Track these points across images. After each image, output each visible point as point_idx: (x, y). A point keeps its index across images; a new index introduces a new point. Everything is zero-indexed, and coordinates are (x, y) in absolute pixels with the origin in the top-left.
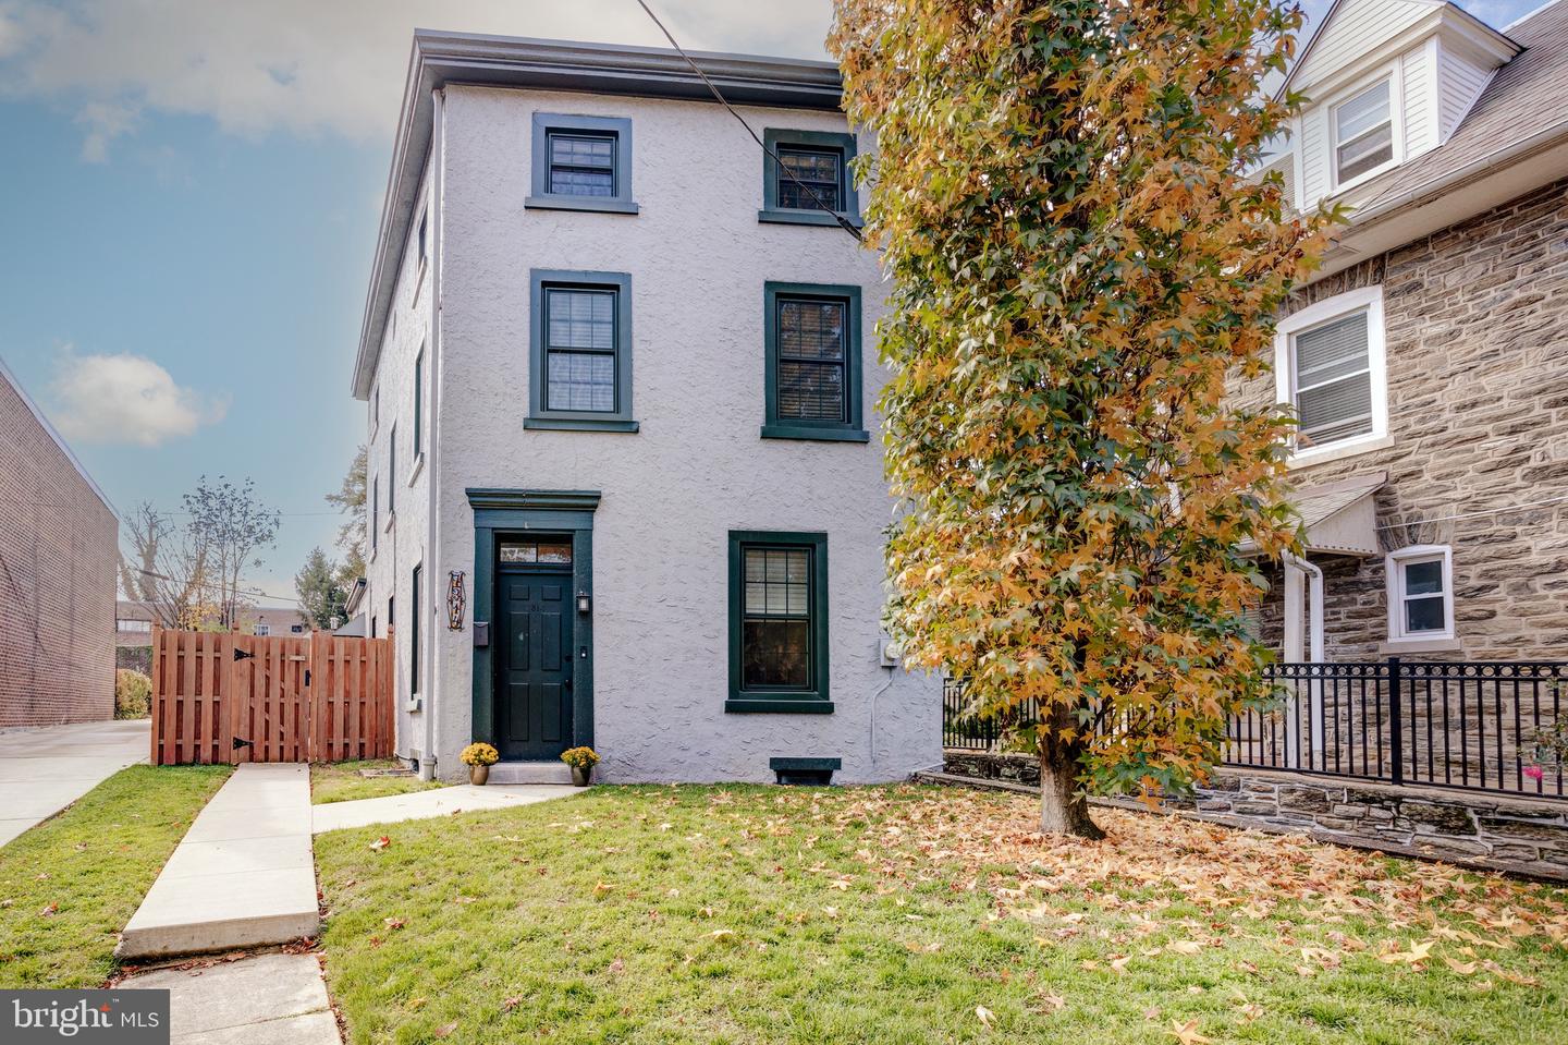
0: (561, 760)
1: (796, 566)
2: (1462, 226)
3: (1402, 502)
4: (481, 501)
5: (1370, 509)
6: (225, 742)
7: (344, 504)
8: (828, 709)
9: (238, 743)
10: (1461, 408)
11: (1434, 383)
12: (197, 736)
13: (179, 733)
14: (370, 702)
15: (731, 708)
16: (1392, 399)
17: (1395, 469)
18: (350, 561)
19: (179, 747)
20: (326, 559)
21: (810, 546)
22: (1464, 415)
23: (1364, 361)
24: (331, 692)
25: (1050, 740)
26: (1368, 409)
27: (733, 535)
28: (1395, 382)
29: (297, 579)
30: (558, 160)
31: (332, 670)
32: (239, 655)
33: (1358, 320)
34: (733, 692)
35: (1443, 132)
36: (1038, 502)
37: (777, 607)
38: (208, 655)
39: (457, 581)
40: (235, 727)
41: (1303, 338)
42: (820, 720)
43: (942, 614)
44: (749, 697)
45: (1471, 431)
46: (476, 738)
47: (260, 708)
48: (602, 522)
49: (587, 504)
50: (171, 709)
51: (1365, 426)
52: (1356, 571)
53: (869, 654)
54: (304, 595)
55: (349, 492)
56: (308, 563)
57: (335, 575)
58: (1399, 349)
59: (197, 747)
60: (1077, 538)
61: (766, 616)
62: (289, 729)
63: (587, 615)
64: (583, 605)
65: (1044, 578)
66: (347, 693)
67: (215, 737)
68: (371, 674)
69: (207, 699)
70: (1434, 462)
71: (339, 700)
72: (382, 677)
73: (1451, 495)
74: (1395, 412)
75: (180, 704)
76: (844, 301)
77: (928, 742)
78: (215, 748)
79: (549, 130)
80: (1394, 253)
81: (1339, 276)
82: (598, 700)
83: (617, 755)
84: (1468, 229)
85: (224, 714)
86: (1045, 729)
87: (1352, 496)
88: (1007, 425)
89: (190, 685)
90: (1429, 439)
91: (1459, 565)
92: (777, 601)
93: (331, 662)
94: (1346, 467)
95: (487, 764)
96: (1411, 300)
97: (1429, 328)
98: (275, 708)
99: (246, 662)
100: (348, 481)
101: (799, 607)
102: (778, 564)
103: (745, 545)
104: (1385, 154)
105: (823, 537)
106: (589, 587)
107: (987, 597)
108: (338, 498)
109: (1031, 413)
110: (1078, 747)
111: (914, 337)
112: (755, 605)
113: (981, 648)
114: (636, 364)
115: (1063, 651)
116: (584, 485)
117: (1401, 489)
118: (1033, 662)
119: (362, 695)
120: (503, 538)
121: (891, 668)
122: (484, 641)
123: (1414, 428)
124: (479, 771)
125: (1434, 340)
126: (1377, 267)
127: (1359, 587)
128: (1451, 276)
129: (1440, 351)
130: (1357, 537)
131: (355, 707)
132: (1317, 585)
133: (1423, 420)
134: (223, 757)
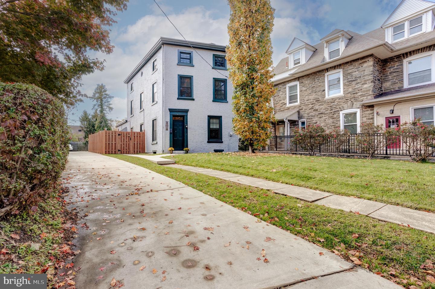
0: (184, 150)
1: (217, 121)
2: (308, 75)
3: (301, 113)
4: (171, 110)
5: (297, 113)
6: (117, 150)
7: (93, 99)
8: (222, 142)
9: (119, 150)
10: (307, 100)
11: (304, 96)
12: (112, 149)
13: (109, 149)
14: (141, 143)
15: (208, 142)
16: (300, 98)
17: (300, 108)
18: (94, 113)
19: (109, 151)
20: (87, 113)
21: (219, 118)
22: (307, 101)
23: (297, 92)
24: (134, 142)
25: (250, 142)
26: (297, 99)
27: (208, 116)
28: (300, 96)
29: (79, 118)
30: (181, 57)
31: (134, 138)
32: (119, 135)
33: (296, 85)
34: (208, 139)
35: (305, 61)
36: (248, 117)
37: (215, 127)
38: (114, 135)
39: (167, 123)
40: (119, 147)
41: (290, 87)
42: (221, 144)
43: (239, 129)
44: (210, 140)
45: (308, 104)
46: (170, 147)
47: (123, 144)
48: (189, 114)
49: (187, 111)
50: (107, 144)
51: (297, 101)
52: (295, 123)
53: (228, 134)
54: (81, 122)
55: (94, 96)
56: (82, 114)
57: (90, 117)
58: (301, 91)
59: (112, 151)
60: (252, 121)
61: (213, 128)
62: (127, 148)
63: (187, 128)
64: (187, 126)
65: (249, 125)
66: (137, 142)
67: (115, 149)
68: (141, 138)
69: (114, 143)
70: (304, 108)
71: (136, 143)
72: (143, 139)
73: (306, 112)
74: (300, 100)
75: (109, 143)
76: (224, 81)
77: (236, 147)
78: (115, 151)
79: (180, 52)
80: (300, 77)
81: (294, 79)
82: (189, 141)
83: (191, 149)
84: (308, 76)
85: (116, 145)
86: (249, 141)
87: (294, 112)
88: (245, 109)
89: (111, 140)
90: (304, 104)
91: (307, 122)
92: (215, 126)
93: (134, 136)
94: (295, 107)
95: (172, 151)
96: (302, 84)
97: (304, 89)
98: (125, 144)
99: (120, 136)
100: (94, 93)
101: (218, 127)
102: (215, 121)
103: (210, 117)
104: (299, 63)
105: (221, 117)
106: (187, 124)
107: (243, 127)
108: (92, 97)
109: (248, 108)
110: (253, 143)
111: (236, 97)
112: (211, 127)
113: (243, 132)
114: (194, 90)
115: (250, 132)
116: (186, 108)
117: (301, 111)
118: (248, 133)
119: (140, 142)
120: (174, 116)
121: (231, 136)
122: (172, 132)
123: (302, 102)
124: (171, 152)
125: (304, 90)
126: (298, 79)
127: (296, 125)
128: (307, 81)
129: (305, 92)
130: (295, 118)
131: (138, 144)
132: (289, 124)
133: (303, 102)
134: (116, 153)
